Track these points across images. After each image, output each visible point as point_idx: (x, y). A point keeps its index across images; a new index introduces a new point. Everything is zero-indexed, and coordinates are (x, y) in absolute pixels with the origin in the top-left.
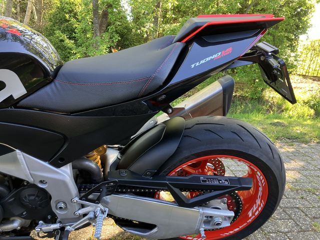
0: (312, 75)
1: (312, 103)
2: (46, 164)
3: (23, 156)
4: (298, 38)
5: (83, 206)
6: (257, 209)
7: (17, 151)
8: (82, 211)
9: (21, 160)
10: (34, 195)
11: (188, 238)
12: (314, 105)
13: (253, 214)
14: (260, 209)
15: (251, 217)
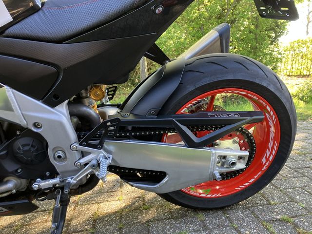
0: (296, 74)
1: (301, 95)
2: (39, 103)
3: (13, 93)
4: (278, 40)
5: (83, 154)
6: (271, 153)
7: (6, 87)
8: (83, 161)
9: (11, 97)
10: (28, 145)
11: (201, 195)
12: (303, 97)
13: (267, 159)
14: (274, 152)
15: (265, 164)
